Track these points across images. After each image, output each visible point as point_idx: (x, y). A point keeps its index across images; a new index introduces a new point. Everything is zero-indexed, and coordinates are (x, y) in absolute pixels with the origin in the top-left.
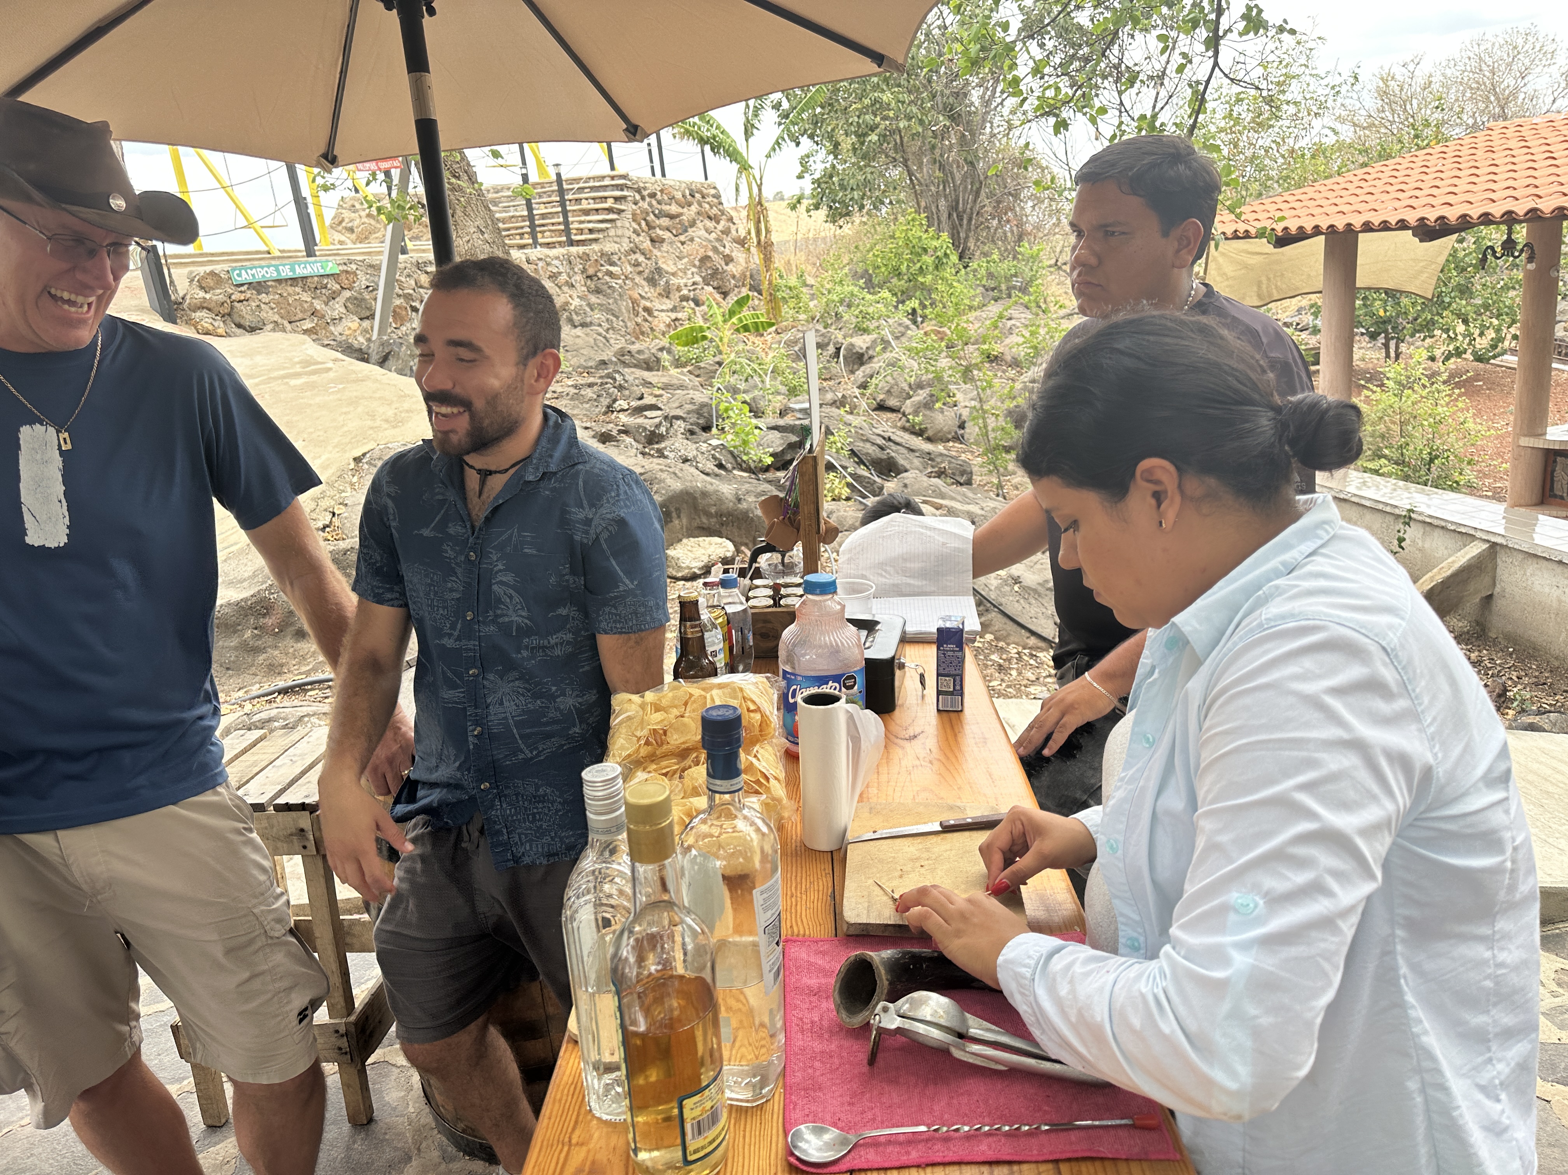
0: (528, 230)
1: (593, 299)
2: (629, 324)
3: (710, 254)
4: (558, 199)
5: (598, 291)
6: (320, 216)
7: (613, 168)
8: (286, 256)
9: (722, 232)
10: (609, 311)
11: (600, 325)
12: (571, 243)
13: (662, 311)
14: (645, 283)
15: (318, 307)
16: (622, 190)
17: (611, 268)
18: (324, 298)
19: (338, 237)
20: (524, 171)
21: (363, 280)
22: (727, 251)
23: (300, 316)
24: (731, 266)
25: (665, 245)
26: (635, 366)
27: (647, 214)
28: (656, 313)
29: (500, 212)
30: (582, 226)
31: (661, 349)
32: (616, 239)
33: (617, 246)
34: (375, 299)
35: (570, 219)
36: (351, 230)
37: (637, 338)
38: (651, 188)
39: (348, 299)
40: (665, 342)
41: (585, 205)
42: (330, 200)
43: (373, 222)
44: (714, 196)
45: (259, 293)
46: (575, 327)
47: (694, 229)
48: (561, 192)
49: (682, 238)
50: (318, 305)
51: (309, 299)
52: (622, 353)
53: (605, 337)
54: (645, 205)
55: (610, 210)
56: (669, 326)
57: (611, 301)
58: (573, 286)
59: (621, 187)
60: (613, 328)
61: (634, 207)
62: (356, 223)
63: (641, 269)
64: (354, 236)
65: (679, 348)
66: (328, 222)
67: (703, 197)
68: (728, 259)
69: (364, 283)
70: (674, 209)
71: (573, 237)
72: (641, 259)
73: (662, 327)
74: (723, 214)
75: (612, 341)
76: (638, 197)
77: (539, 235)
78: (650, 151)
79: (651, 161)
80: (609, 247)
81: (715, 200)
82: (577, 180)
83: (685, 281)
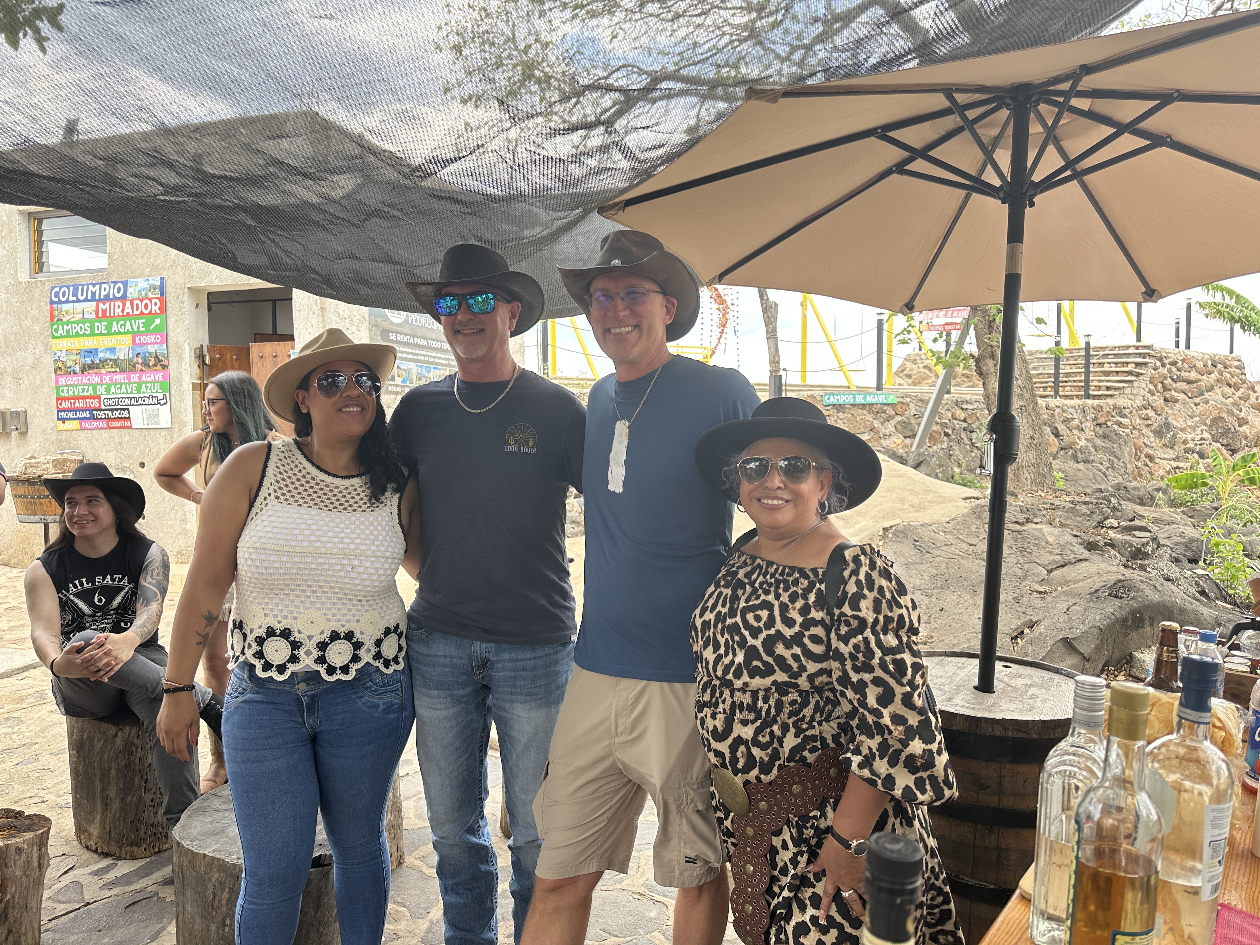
0: (1052, 384)
1: (1099, 442)
2: (1129, 466)
3: (1224, 415)
4: (1083, 362)
5: (1105, 437)
6: (890, 365)
7: (1139, 339)
8: (863, 389)
9: (1240, 398)
10: (1113, 453)
11: (1102, 464)
12: (1088, 396)
13: (1165, 459)
14: (1151, 435)
16: (1144, 358)
17: (1121, 420)
19: (899, 380)
20: (1058, 339)
21: (913, 410)
22: (1242, 415)
23: (862, 430)
24: (1244, 428)
25: (1177, 405)
26: (1129, 500)
27: (1166, 378)
28: (1157, 461)
29: (1034, 370)
30: (1101, 384)
31: (1157, 490)
32: (1130, 396)
33: (1130, 402)
35: (1091, 378)
36: (909, 376)
37: (1135, 479)
38: (1173, 357)
39: (899, 422)
40: (1162, 484)
41: (1107, 368)
43: (929, 371)
44: (1237, 367)
46: (1078, 462)
47: (1211, 393)
48: (1088, 356)
49: (1197, 400)
51: (871, 420)
52: (1118, 487)
53: (1104, 473)
54: (1165, 371)
55: (1130, 373)
56: (1169, 472)
57: (1115, 446)
58: (1082, 430)
59: (1144, 356)
60: (1113, 468)
61: (1153, 372)
62: (916, 371)
63: (1150, 422)
64: (911, 381)
65: (1176, 490)
66: (894, 369)
67: (1225, 368)
68: (1243, 422)
69: (913, 412)
70: (1193, 375)
71: (1091, 392)
72: (1151, 413)
73: (1162, 472)
74: (1243, 383)
75: (1110, 478)
76: (1158, 364)
77: (1061, 389)
78: (1178, 330)
79: (1178, 336)
80: (1122, 402)
81: (1238, 371)
82: (1104, 348)
83: (1192, 436)
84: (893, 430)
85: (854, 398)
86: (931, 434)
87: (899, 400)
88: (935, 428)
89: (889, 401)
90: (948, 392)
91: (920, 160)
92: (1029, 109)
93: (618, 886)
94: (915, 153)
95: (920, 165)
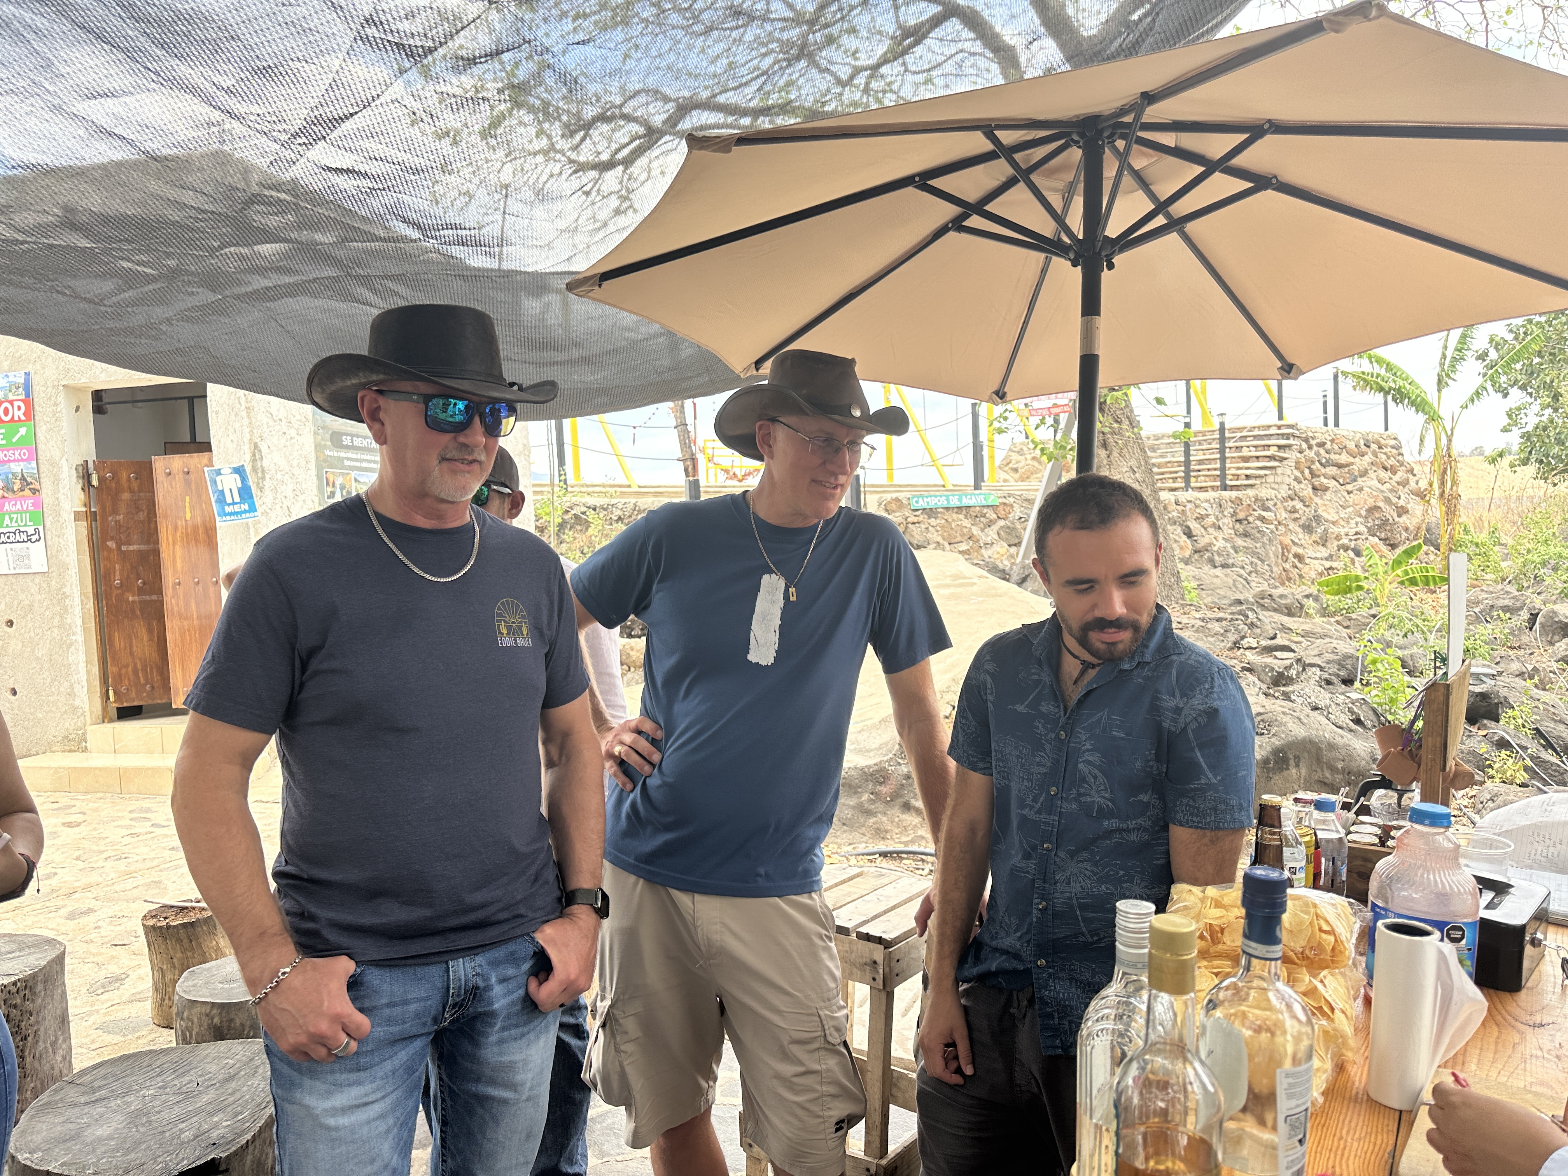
0: (1182, 474)
1: (1240, 542)
2: (1275, 569)
3: (1381, 504)
4: (1218, 446)
5: (1246, 535)
6: (992, 457)
7: (1281, 417)
8: (957, 489)
9: (1398, 483)
10: (1255, 554)
11: (1243, 568)
12: (1225, 487)
13: (1316, 558)
14: (1300, 530)
15: (975, 533)
16: (1288, 439)
17: (1264, 514)
18: (982, 525)
19: (1003, 475)
20: (1187, 420)
21: (1017, 512)
22: (1401, 503)
23: (959, 539)
24: (1404, 518)
25: (1328, 493)
26: (1274, 610)
27: (1313, 462)
28: (1308, 561)
29: (1156, 458)
30: (1239, 472)
31: (1307, 597)
32: (1273, 486)
33: (1273, 492)
34: (1025, 529)
35: (1227, 465)
36: (1016, 470)
37: (1283, 584)
38: (1320, 438)
39: (1002, 527)
40: (1314, 590)
41: (1245, 452)
42: (1003, 442)
43: (1036, 464)
44: (1393, 447)
45: (929, 518)
46: (1215, 567)
47: (1365, 479)
48: (1222, 439)
49: (1349, 487)
50: (975, 531)
51: (969, 526)
52: (1262, 596)
53: (1246, 580)
54: (1311, 454)
55: (1272, 458)
56: (1321, 574)
57: (1258, 545)
58: (1219, 528)
59: (1287, 436)
60: (1256, 572)
61: (1299, 455)
62: (1021, 465)
63: (1297, 515)
64: (1017, 476)
65: (1328, 596)
66: (997, 462)
67: (1380, 448)
68: (1402, 511)
69: (1018, 514)
70: (1344, 458)
71: (1228, 483)
72: (1299, 505)
73: (1313, 575)
74: (1402, 465)
75: (1253, 584)
76: (1304, 446)
77: (1193, 480)
78: (1325, 403)
79: (1325, 412)
80: (1264, 493)
81: (1394, 451)
82: (1241, 429)
83: (1346, 530)
84: (996, 537)
85: (948, 500)
87: (1001, 500)
89: (990, 502)
92: (1103, 146)
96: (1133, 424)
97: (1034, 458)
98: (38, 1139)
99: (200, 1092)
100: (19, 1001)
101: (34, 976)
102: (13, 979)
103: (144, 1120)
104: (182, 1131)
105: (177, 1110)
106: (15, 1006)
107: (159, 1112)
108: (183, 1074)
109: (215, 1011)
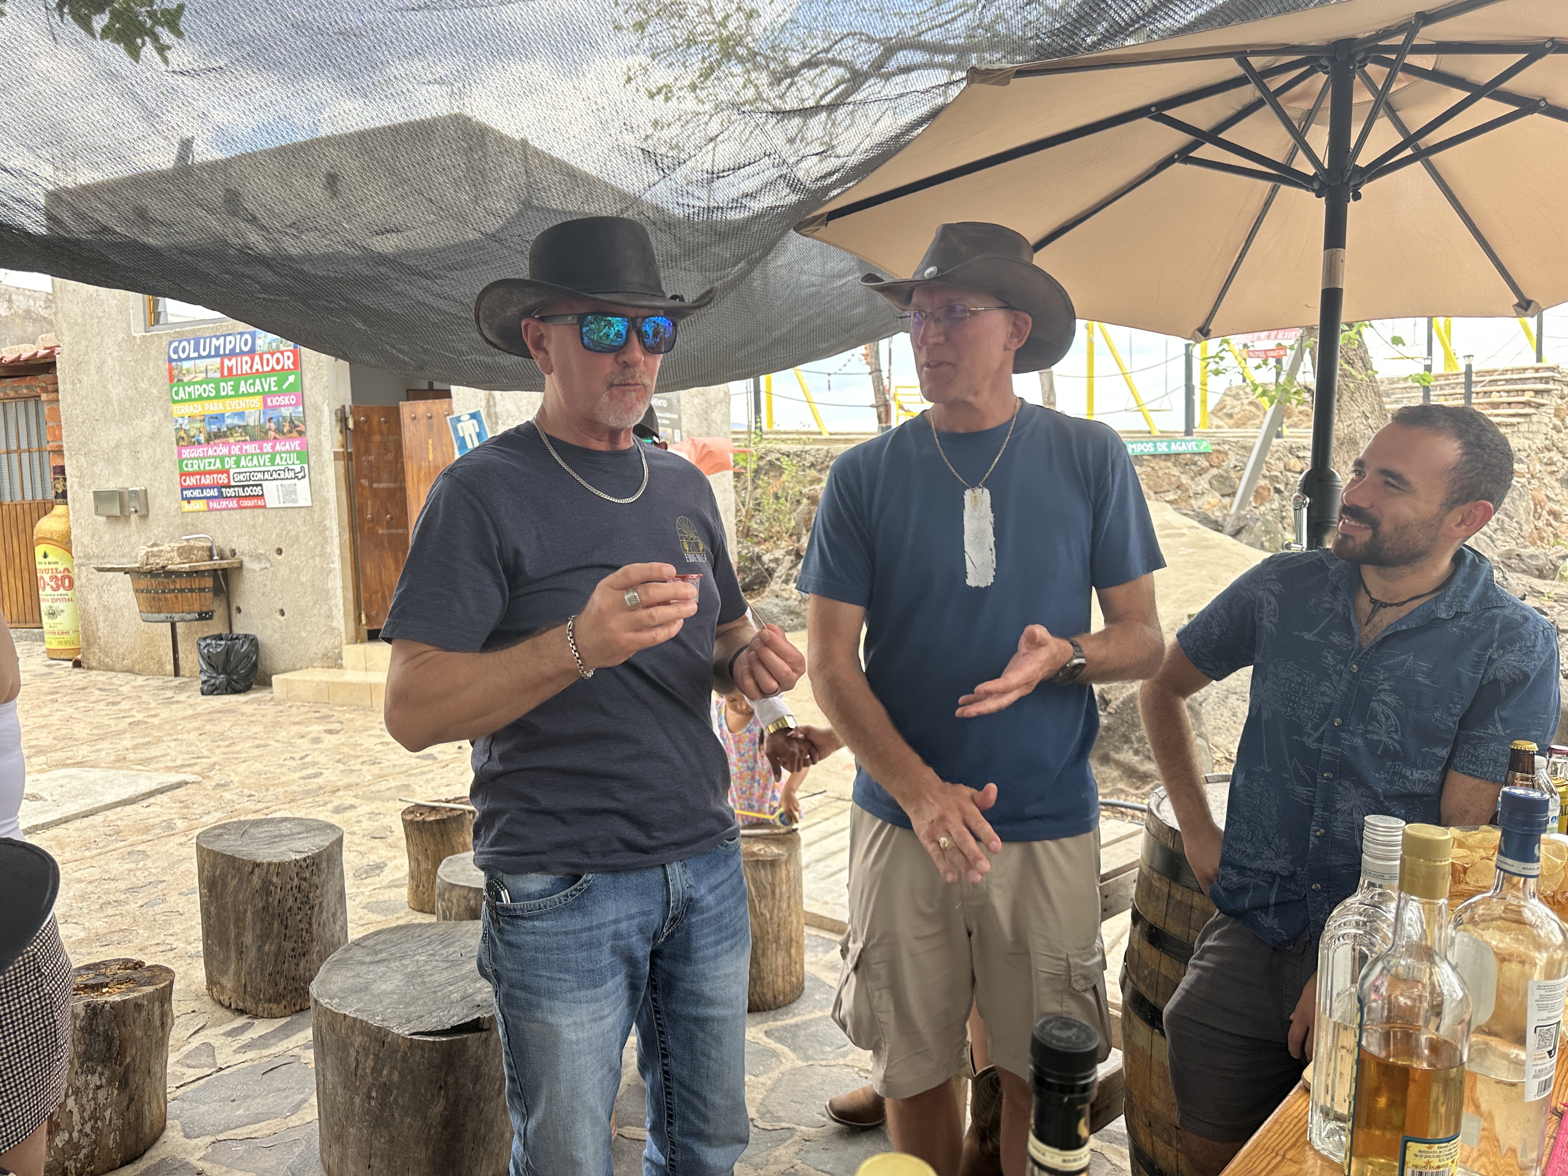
2: (1525, 527)
4: (1463, 391)
6: (1204, 402)
7: (1539, 359)
8: (1166, 436)
14: (1557, 485)
15: (1184, 482)
16: (1547, 383)
18: (1192, 474)
19: (1216, 421)
20: (1428, 362)
21: (1232, 460)
23: (1166, 487)
26: (1524, 571)
29: (1390, 403)
31: (1564, 557)
32: (1527, 435)
33: (1527, 442)
34: (1240, 478)
36: (1230, 416)
37: (1534, 544)
39: (1214, 477)
41: (1495, 398)
42: (1217, 386)
43: (1253, 409)
48: (1469, 383)
50: (1185, 479)
51: (1177, 474)
52: (1509, 555)
53: (1490, 537)
55: (1526, 404)
59: (1546, 380)
60: (1503, 529)
61: (1559, 401)
62: (1236, 410)
63: (1554, 468)
64: (1231, 422)
66: (1210, 407)
69: (1233, 462)
72: (1556, 456)
75: (1499, 543)
82: (1490, 372)
84: (1207, 486)
85: (1155, 447)
86: (1257, 491)
87: (1214, 447)
88: (1262, 482)
89: (1202, 449)
90: (1279, 435)
91: (1208, 144)
92: (1353, 72)
93: (841, 1061)
94: (1202, 137)
95: (1207, 151)
96: (1367, 365)
97: (1251, 403)
98: (334, 988)
99: (464, 962)
100: (308, 875)
101: (320, 854)
102: (304, 855)
103: (419, 980)
104: (451, 992)
105: (445, 974)
106: (305, 879)
107: (431, 975)
108: (449, 945)
109: (471, 895)
